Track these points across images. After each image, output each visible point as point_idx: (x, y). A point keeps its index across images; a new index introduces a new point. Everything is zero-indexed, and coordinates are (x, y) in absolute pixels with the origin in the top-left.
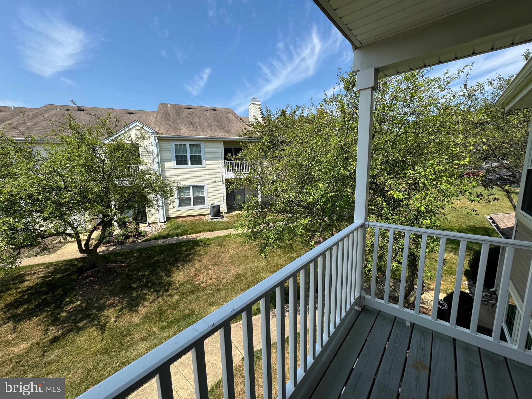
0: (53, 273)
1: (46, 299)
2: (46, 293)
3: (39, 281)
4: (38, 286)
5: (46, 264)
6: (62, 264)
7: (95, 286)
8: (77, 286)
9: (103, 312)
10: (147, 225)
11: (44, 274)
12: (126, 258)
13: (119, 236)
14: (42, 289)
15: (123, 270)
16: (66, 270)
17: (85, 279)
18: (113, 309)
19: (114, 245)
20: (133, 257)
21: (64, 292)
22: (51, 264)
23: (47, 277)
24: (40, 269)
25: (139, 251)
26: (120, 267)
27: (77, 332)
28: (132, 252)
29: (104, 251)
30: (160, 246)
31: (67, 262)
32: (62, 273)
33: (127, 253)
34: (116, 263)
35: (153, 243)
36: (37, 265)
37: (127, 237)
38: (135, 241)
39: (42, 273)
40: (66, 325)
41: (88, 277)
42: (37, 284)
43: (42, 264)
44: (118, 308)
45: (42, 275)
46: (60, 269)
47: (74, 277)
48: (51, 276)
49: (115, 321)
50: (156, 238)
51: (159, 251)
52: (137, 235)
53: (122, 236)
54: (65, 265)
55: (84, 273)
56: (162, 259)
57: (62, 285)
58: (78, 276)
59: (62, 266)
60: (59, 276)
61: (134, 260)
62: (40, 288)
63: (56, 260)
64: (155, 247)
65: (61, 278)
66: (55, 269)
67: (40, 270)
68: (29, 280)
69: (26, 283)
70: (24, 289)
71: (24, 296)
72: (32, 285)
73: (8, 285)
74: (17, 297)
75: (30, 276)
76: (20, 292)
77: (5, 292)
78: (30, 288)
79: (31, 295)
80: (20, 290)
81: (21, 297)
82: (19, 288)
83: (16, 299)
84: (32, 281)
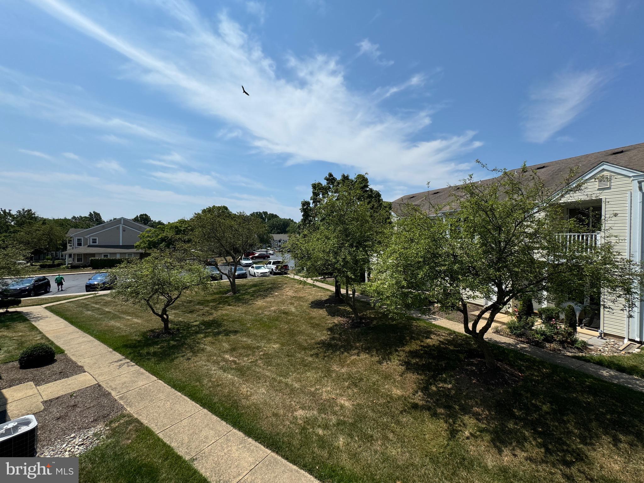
0: (450, 342)
1: (431, 363)
2: (434, 358)
3: (437, 343)
4: (433, 348)
5: (450, 330)
6: (461, 337)
7: (473, 379)
8: (458, 368)
9: (464, 415)
10: (597, 334)
11: (444, 339)
12: (528, 368)
13: (537, 334)
14: (433, 352)
15: (515, 381)
16: (461, 345)
17: (468, 365)
18: (475, 421)
19: (527, 343)
20: (539, 370)
21: (445, 366)
22: (455, 332)
23: (443, 344)
24: (445, 333)
25: (555, 368)
26: (512, 375)
28: (542, 363)
29: (509, 344)
30: (600, 380)
31: (466, 338)
32: (455, 347)
33: (534, 361)
34: (512, 366)
35: (591, 368)
36: (445, 328)
37: (549, 339)
38: (560, 350)
39: (443, 337)
40: (429, 399)
41: (472, 364)
42: (434, 345)
43: (448, 329)
44: (480, 425)
45: (442, 340)
46: (457, 341)
47: (462, 356)
48: (446, 344)
49: (468, 438)
50: (601, 363)
51: (589, 387)
52: (569, 343)
53: (542, 335)
54: (463, 340)
56: (589, 403)
57: (448, 358)
58: (465, 358)
59: (460, 339)
60: (451, 348)
61: (537, 376)
62: (434, 350)
64: (588, 376)
65: (452, 351)
66: (453, 339)
68: (431, 339)
69: (428, 341)
70: (425, 345)
71: (422, 350)
72: (431, 344)
73: (420, 335)
74: (418, 348)
75: (435, 336)
76: (421, 346)
77: (415, 340)
78: (428, 346)
79: (426, 352)
80: (422, 344)
81: (420, 350)
82: (423, 342)
83: (416, 350)
84: (432, 341)
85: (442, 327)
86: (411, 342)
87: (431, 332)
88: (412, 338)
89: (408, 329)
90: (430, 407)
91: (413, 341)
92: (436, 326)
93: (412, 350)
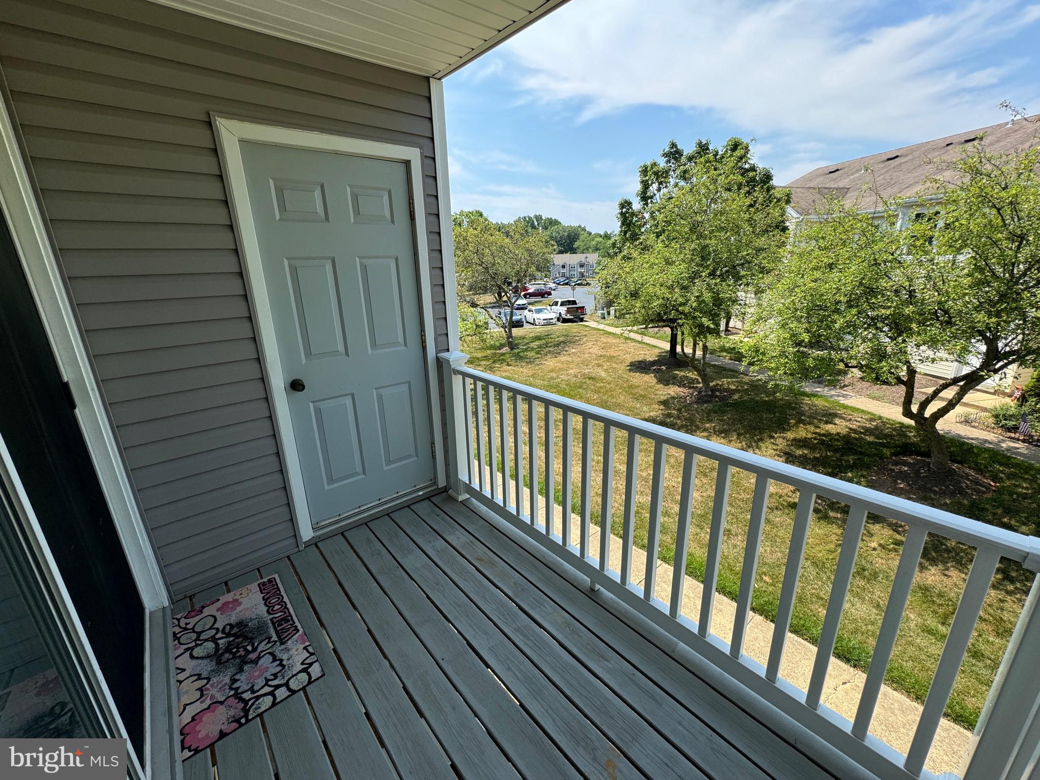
0: (868, 431)
1: (830, 457)
2: (836, 451)
3: (844, 431)
4: (837, 437)
5: (873, 414)
6: (892, 425)
7: (901, 483)
8: (877, 466)
9: (873, 524)
11: (859, 427)
12: (1012, 476)
14: (836, 443)
15: (977, 491)
16: (890, 436)
17: (897, 464)
18: (891, 532)
19: (1025, 441)
20: (1034, 482)
21: (854, 463)
22: (880, 418)
23: (855, 431)
24: (862, 418)
26: (977, 483)
27: (819, 518)
31: (901, 427)
32: (877, 437)
33: (1030, 468)
34: (980, 471)
36: (863, 411)
39: (858, 424)
40: (820, 501)
41: (905, 463)
42: (838, 434)
43: (869, 413)
44: (898, 537)
45: (854, 427)
46: (882, 430)
47: (887, 452)
48: (861, 433)
49: (874, 549)
54: (895, 429)
55: (905, 455)
57: (861, 453)
58: (893, 454)
59: (888, 428)
60: (870, 439)
61: (1026, 488)
62: (837, 440)
63: (889, 417)
65: (870, 443)
66: (876, 428)
67: (860, 419)
68: (836, 424)
69: (829, 427)
70: (823, 432)
71: (815, 439)
72: (834, 432)
73: (814, 418)
74: (809, 436)
75: (842, 420)
76: (815, 433)
77: (805, 424)
78: (828, 434)
79: (822, 442)
80: (818, 430)
81: (812, 438)
82: (819, 428)
83: (806, 438)
84: (839, 427)
85: (858, 409)
86: (797, 428)
87: (836, 415)
88: (800, 421)
89: (794, 409)
90: (820, 510)
91: (801, 425)
92: (846, 407)
93: (798, 437)
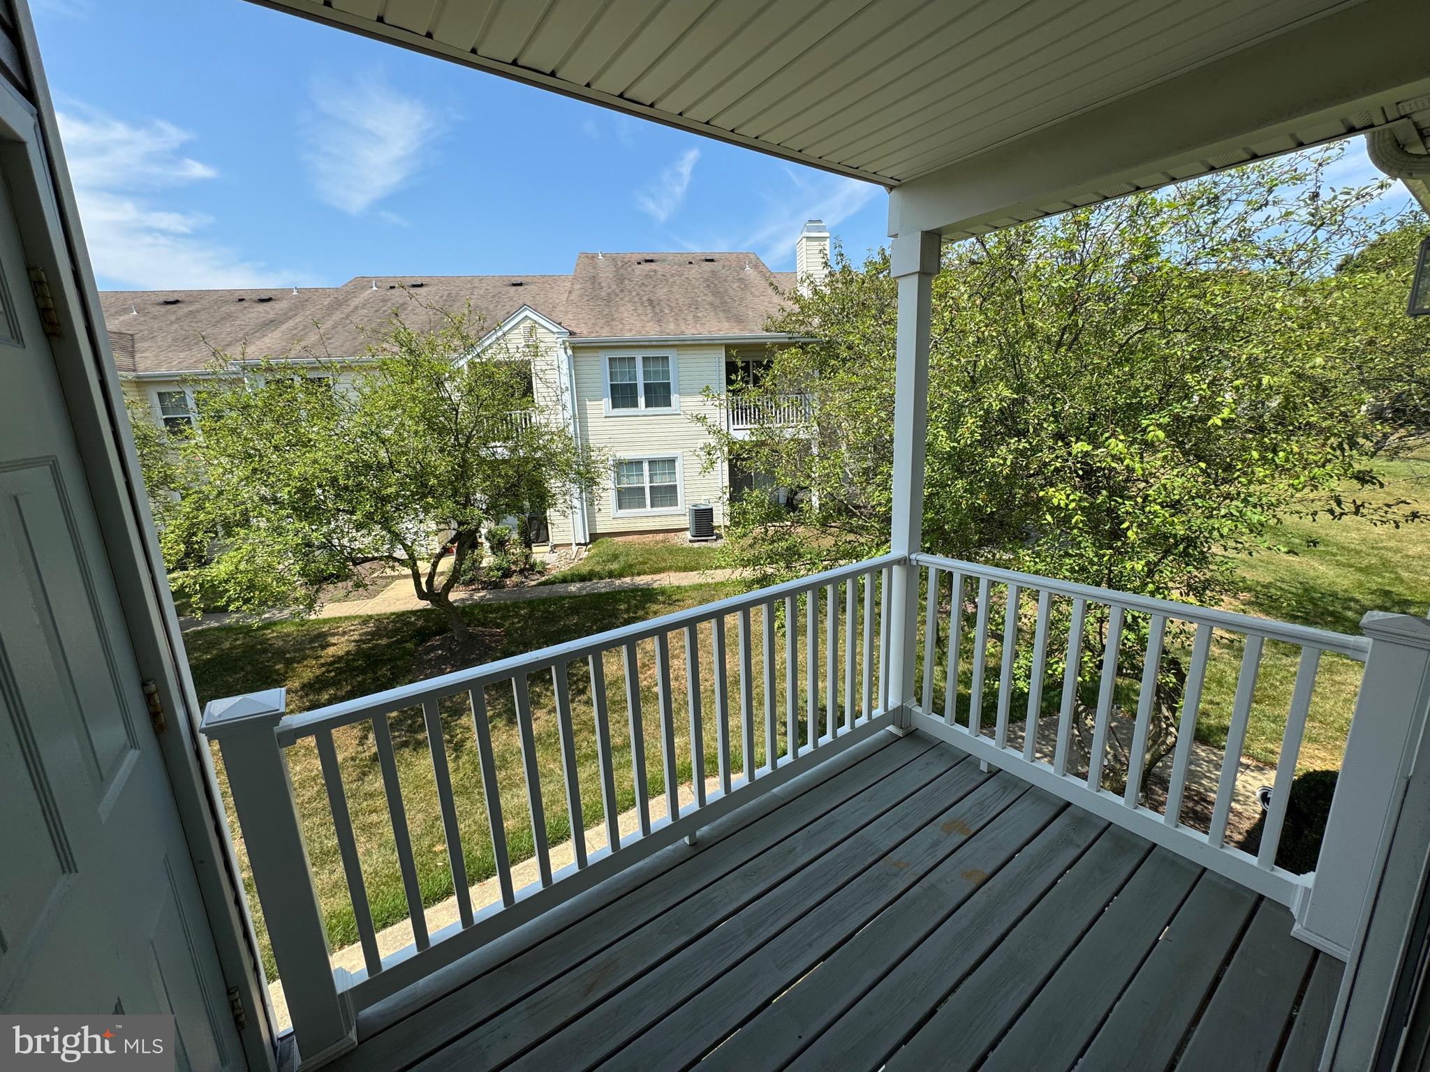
0: (374, 635)
1: (364, 680)
2: (363, 671)
3: (352, 647)
4: (351, 657)
5: (361, 617)
9: (459, 718)
10: (548, 548)
11: (359, 635)
12: (504, 618)
13: (492, 570)
14: (356, 664)
15: (495, 642)
16: (396, 631)
17: (428, 653)
19: (483, 589)
20: (517, 615)
21: (392, 674)
22: (371, 617)
23: (364, 642)
24: (353, 625)
25: (530, 603)
26: (493, 635)
27: (415, 750)
28: (516, 605)
29: (463, 599)
30: (572, 597)
32: (389, 637)
33: (506, 607)
34: (484, 625)
35: (560, 589)
36: (347, 618)
37: (507, 574)
38: (522, 583)
39: (356, 633)
40: (397, 734)
41: (433, 648)
42: (348, 653)
43: (355, 617)
45: (356, 637)
46: (385, 628)
47: (409, 645)
48: (371, 640)
50: (565, 580)
51: (569, 608)
52: (528, 570)
53: (498, 570)
54: (394, 621)
55: (426, 641)
56: (576, 624)
57: (389, 660)
58: (417, 645)
60: (384, 642)
61: (519, 622)
62: (354, 660)
63: (379, 612)
64: (563, 598)
65: (388, 646)
66: (378, 629)
67: (353, 628)
68: (335, 644)
69: (331, 651)
70: (329, 660)
71: (329, 672)
72: (340, 653)
73: (304, 649)
74: (318, 672)
75: (336, 637)
76: (323, 665)
77: (298, 662)
78: (339, 659)
79: (340, 671)
80: (322, 661)
81: (324, 673)
82: (321, 657)
83: (317, 677)
84: (340, 646)
85: (340, 618)
86: (293, 670)
87: (323, 636)
88: (289, 663)
89: (265, 651)
90: (406, 741)
91: (295, 665)
92: (326, 621)
93: (306, 680)
